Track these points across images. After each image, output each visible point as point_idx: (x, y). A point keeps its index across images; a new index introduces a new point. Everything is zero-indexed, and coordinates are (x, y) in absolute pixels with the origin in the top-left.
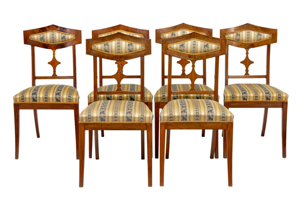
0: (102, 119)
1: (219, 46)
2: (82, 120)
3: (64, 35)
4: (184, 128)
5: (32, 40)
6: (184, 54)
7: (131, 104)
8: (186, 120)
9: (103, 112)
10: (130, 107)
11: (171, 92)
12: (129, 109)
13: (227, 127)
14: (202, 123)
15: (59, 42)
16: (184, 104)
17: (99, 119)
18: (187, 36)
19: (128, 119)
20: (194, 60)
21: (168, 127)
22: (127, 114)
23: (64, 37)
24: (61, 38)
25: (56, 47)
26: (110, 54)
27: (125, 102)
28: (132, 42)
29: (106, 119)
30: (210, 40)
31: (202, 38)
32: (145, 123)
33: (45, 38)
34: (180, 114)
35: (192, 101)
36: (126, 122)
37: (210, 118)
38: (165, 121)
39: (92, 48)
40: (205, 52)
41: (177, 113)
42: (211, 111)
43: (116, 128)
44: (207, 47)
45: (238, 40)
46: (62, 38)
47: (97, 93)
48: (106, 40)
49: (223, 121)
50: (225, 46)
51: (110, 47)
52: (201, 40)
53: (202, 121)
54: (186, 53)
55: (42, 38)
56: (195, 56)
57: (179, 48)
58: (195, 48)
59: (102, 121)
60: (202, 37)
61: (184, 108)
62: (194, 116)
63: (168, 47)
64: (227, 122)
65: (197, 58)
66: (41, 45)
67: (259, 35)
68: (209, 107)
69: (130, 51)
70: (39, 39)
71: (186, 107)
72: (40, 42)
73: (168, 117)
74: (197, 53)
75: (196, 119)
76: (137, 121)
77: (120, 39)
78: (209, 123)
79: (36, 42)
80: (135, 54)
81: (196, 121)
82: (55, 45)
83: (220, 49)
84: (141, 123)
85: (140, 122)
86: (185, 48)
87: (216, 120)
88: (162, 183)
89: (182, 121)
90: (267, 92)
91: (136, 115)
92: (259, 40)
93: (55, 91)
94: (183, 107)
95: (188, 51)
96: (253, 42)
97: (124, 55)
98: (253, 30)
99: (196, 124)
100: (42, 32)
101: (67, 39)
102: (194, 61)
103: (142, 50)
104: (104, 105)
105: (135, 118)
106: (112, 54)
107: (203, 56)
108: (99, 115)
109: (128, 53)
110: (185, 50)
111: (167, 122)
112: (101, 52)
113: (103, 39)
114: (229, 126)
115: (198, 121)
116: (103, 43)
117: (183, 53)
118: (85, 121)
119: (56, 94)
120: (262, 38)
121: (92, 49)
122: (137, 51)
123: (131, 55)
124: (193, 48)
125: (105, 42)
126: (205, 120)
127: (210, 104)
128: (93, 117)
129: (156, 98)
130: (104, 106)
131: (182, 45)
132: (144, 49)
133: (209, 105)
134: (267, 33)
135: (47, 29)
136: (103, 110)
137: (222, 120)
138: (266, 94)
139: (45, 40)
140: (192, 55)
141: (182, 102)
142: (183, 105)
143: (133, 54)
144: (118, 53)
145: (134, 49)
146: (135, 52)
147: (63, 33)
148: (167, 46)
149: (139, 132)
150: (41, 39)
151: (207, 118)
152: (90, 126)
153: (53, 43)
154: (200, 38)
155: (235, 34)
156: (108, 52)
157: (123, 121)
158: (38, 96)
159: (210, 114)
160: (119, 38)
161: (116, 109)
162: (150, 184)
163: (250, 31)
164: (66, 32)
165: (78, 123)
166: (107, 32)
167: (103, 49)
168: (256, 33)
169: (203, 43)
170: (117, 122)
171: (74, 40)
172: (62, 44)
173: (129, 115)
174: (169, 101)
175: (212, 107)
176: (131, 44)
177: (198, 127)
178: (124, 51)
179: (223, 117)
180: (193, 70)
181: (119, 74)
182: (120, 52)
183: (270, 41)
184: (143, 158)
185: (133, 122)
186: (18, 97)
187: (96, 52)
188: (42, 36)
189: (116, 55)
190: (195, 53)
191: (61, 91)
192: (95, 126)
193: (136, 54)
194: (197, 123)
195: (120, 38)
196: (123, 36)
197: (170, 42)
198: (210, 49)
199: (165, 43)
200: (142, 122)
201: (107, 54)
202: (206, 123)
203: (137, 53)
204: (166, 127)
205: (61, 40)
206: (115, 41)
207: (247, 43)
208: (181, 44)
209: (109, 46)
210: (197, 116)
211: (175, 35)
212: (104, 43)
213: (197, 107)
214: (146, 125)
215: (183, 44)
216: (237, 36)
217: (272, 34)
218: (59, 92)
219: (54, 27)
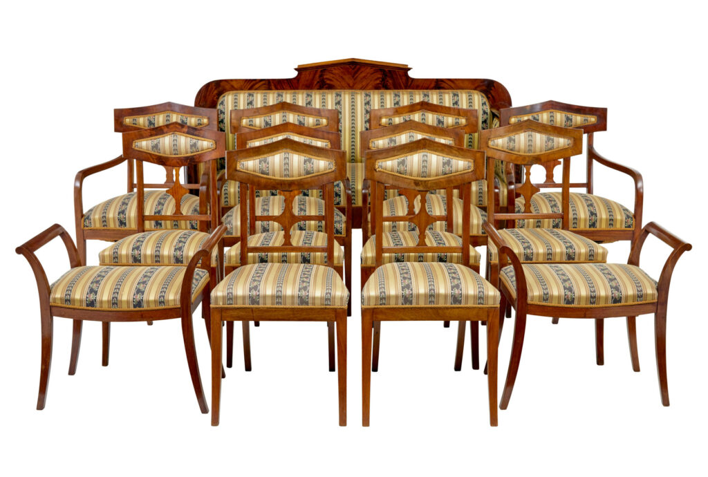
0: (254, 300)
1: (472, 165)
2: (216, 302)
3: (194, 141)
4: (406, 318)
5: (137, 150)
6: (406, 178)
7: (308, 271)
8: (411, 303)
9: (256, 288)
10: (307, 278)
11: (382, 249)
12: (303, 282)
13: (488, 316)
14: (440, 308)
15: (187, 153)
16: (407, 273)
17: (247, 301)
18: (412, 145)
19: (302, 300)
20: (424, 190)
21: (378, 316)
22: (299, 291)
23: (194, 145)
24: (189, 147)
25: (180, 163)
26: (270, 179)
27: (298, 267)
28: (311, 156)
29: (261, 301)
30: (454, 152)
31: (440, 149)
32: (333, 309)
33: (161, 146)
34: (400, 292)
35: (421, 267)
36: (299, 307)
37: (456, 299)
38: (372, 306)
39: (236, 168)
40: (446, 176)
41: (393, 290)
42: (457, 286)
43: (281, 317)
44: (449, 165)
45: (511, 150)
46: (191, 146)
47: (246, 249)
48: (264, 153)
49: (479, 306)
50: (481, 165)
51: (270, 165)
52: (438, 154)
53: (440, 305)
54: (410, 177)
55: (156, 147)
56: (425, 181)
57: (396, 167)
58: (426, 167)
59: (253, 304)
60: (439, 146)
61: (407, 281)
62: (425, 295)
63: (377, 167)
64: (487, 306)
65: (429, 185)
66: (153, 159)
67: (549, 140)
68: (453, 278)
69: (308, 173)
70: (150, 148)
71: (410, 279)
72: (153, 153)
73: (377, 298)
74: (429, 176)
75: (430, 302)
76: (318, 305)
77: (288, 150)
78: (454, 308)
79: (144, 154)
80: (316, 178)
81: (430, 306)
82: (179, 158)
83: (472, 169)
84: (326, 308)
85: (324, 306)
86: (408, 169)
87: (467, 303)
88: (366, 422)
89: (404, 306)
90: (569, 244)
91: (317, 292)
92: (550, 149)
93: (175, 243)
94: (405, 278)
95: (413, 173)
96: (539, 153)
97: (297, 180)
98: (539, 132)
99: (430, 310)
100: (156, 135)
101: (200, 149)
102: (424, 193)
103: (330, 171)
104: (257, 273)
105: (314, 298)
106: (274, 178)
107: (441, 182)
108: (247, 293)
109: (304, 177)
110: (408, 171)
111: (376, 307)
112: (253, 174)
113: (257, 151)
114: (491, 315)
115: (433, 306)
116: (257, 157)
117: (402, 177)
118: (221, 303)
119: (175, 250)
120: (555, 146)
121: (238, 168)
122: (320, 173)
123: (309, 179)
124: (423, 167)
125: (262, 157)
126: (445, 303)
127: (454, 273)
128: (236, 297)
129: (364, 260)
130: (258, 275)
131: (403, 163)
132: (334, 169)
133: (454, 275)
134: (564, 138)
135: (165, 130)
136: (255, 283)
137: (479, 304)
138: (567, 248)
139: (162, 151)
140: (421, 181)
141: (403, 269)
142: (405, 275)
143: (313, 178)
144: (285, 176)
145: (315, 169)
146: (316, 174)
147: (194, 137)
148: (374, 164)
149: (323, 326)
150: (153, 147)
151: (450, 300)
152: (232, 313)
153: (175, 154)
154: (435, 148)
155: (506, 139)
156: (268, 174)
157: (293, 303)
158: (142, 252)
159: (456, 292)
160: (286, 148)
161: (280, 281)
162: (343, 422)
163: (533, 133)
164: (198, 136)
165: (210, 307)
166: (264, 136)
167: (257, 169)
168: (544, 137)
169: (441, 158)
170: (282, 306)
171: (213, 150)
172: (192, 156)
173: (303, 293)
174: (378, 266)
175: (459, 279)
176: (309, 160)
177: (434, 316)
178: (295, 172)
179: (480, 298)
180: (423, 209)
181: (288, 215)
182: (288, 175)
183: (570, 151)
184: (332, 369)
185: (310, 306)
186: (107, 253)
187: (244, 175)
188: (155, 142)
189: (280, 180)
190: (425, 177)
191: (185, 243)
192: (242, 313)
193: (319, 179)
194: (431, 308)
195: (290, 148)
196: (295, 146)
197: (379, 157)
198: (454, 169)
199: (370, 158)
200: (328, 307)
201: (264, 178)
202: (447, 308)
203: (320, 177)
204: (374, 316)
205: (189, 150)
206: (279, 155)
207: (527, 154)
208: (400, 160)
209: (268, 164)
210: (431, 296)
211: (395, 141)
212: (259, 157)
213: (431, 278)
214: (336, 311)
215: (404, 160)
216: (510, 141)
217: (574, 138)
218: (181, 244)
219: (177, 126)
